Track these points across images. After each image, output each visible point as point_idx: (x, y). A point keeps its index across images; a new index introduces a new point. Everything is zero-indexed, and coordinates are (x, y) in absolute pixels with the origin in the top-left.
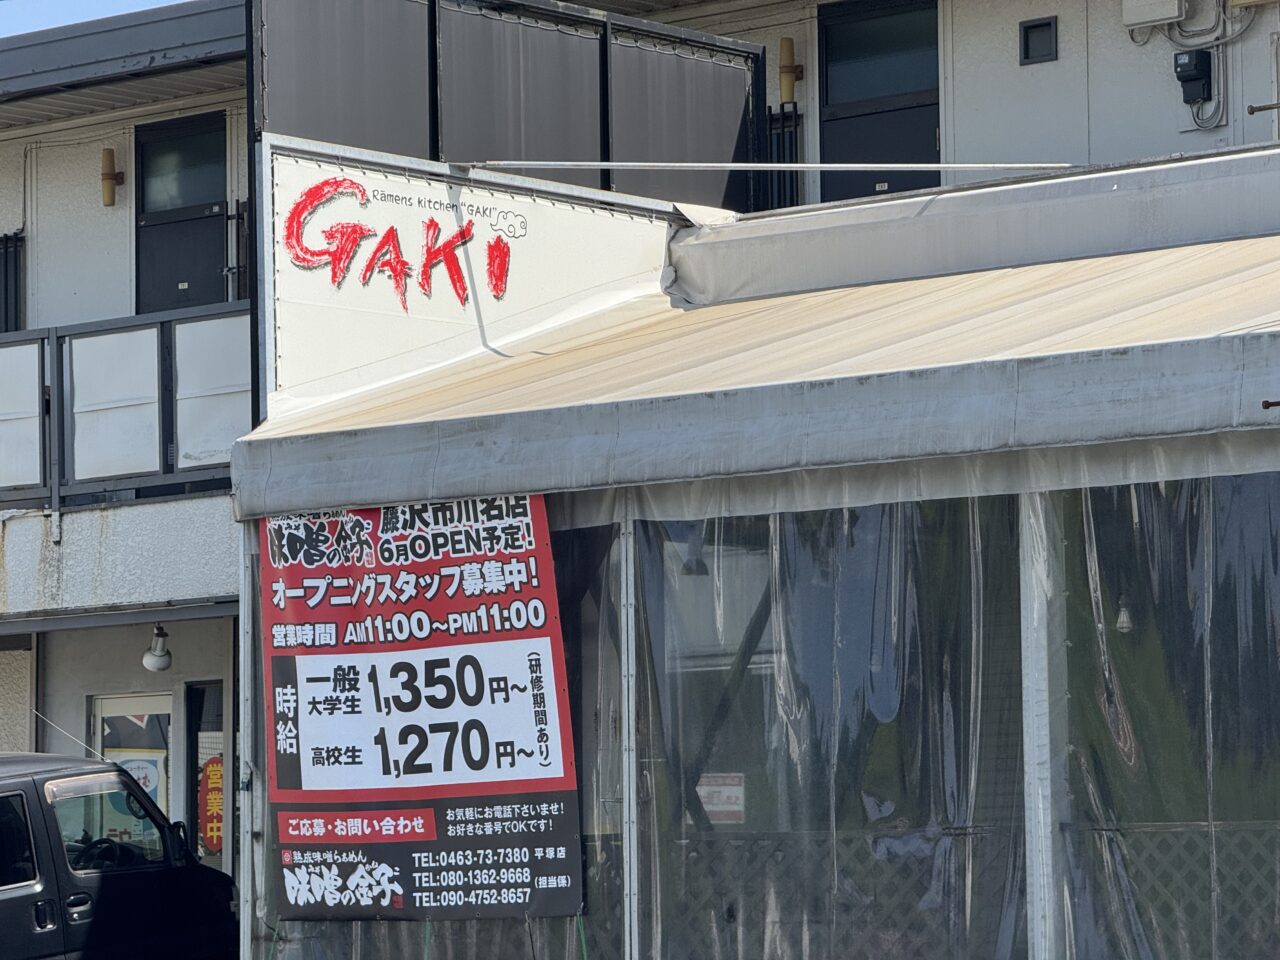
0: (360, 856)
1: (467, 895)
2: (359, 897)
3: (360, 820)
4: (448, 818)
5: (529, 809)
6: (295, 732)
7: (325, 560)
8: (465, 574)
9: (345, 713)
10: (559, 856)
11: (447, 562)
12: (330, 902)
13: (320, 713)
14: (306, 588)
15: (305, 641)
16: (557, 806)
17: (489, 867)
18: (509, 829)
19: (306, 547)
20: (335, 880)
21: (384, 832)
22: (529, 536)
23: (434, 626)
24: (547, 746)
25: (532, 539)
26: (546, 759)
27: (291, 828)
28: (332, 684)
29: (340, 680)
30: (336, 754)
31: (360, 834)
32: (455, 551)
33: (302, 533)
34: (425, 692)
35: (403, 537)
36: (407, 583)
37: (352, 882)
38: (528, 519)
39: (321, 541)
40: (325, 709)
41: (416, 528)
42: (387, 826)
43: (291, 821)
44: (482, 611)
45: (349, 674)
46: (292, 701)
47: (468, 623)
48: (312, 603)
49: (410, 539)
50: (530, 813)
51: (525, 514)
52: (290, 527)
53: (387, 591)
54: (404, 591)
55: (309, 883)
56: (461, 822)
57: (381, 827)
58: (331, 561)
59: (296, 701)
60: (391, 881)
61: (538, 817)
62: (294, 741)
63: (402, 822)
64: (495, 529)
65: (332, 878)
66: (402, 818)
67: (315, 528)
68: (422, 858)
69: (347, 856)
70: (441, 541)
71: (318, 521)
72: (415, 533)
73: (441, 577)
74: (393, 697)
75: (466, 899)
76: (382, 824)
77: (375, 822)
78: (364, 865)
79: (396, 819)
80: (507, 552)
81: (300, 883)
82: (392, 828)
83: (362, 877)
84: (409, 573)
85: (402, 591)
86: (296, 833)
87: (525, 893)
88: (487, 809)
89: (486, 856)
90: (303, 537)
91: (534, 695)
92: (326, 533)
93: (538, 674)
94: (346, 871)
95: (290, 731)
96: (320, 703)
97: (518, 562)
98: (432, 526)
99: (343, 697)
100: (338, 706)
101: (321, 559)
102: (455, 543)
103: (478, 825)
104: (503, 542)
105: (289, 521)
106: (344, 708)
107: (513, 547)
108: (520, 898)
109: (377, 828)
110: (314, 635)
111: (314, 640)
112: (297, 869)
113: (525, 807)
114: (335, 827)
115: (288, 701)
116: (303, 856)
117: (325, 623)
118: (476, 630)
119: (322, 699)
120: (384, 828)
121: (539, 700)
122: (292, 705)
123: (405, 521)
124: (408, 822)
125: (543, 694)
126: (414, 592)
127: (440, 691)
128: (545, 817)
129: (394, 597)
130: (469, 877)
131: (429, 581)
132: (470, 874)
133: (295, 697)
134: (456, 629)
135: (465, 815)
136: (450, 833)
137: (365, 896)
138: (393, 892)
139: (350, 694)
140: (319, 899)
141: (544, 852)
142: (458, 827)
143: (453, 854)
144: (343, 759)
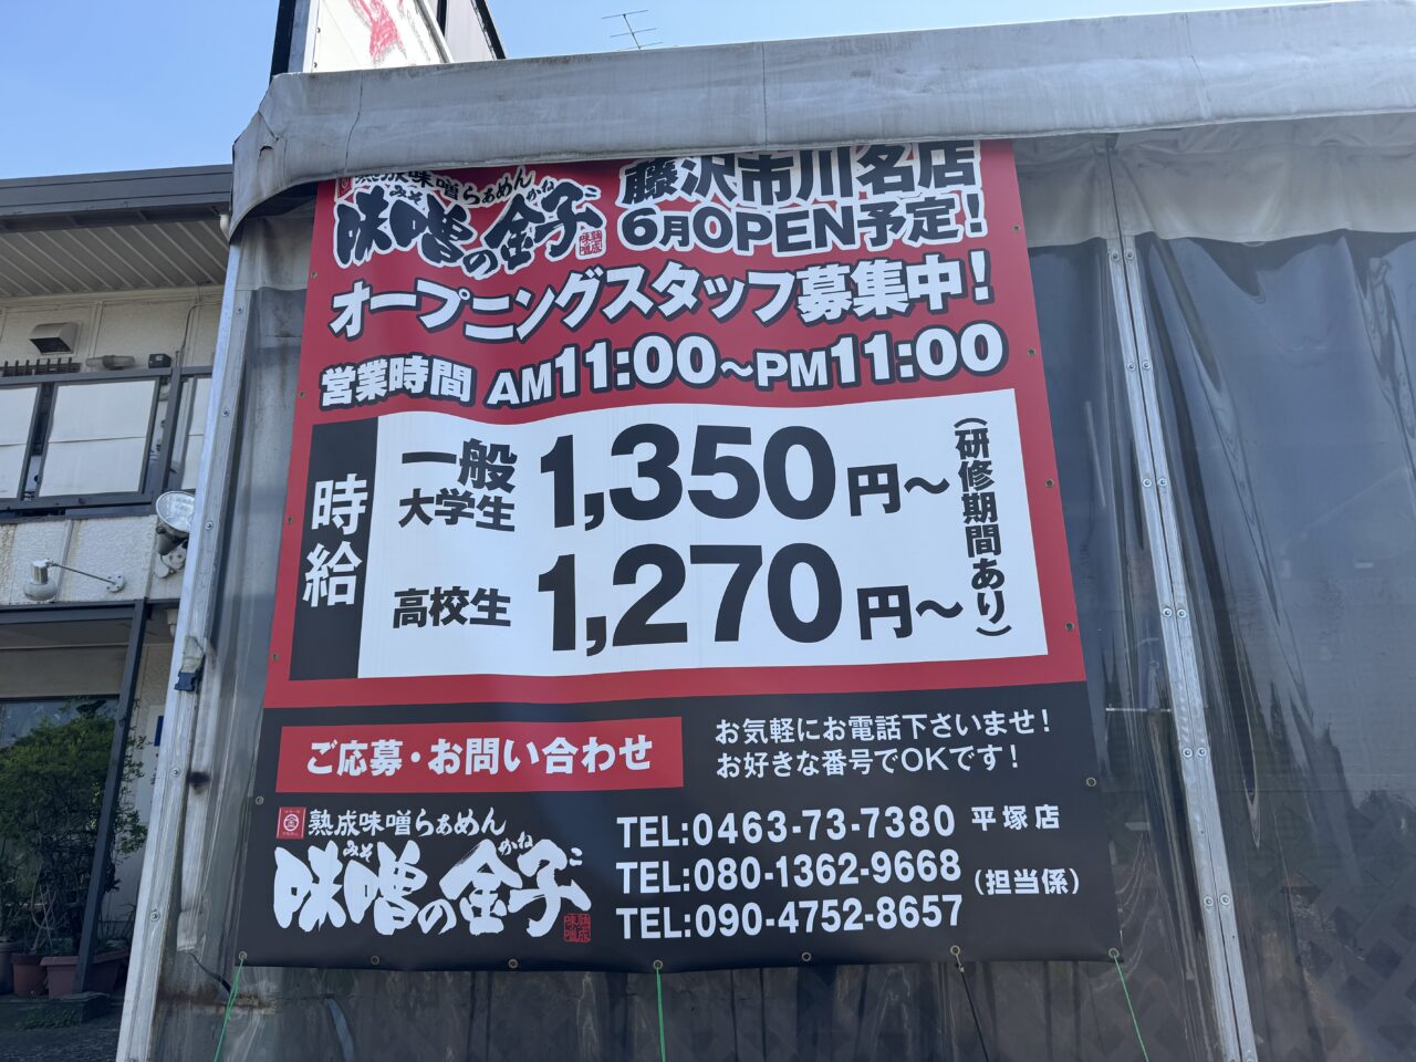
0: (489, 820)
1: (772, 910)
2: (467, 914)
3: (496, 741)
4: (721, 739)
5: (951, 722)
6: (355, 561)
7: (460, 262)
8: (807, 287)
9: (479, 524)
10: (1041, 823)
11: (765, 262)
12: (385, 925)
13: (427, 520)
14: (420, 295)
15: (408, 385)
16: (1028, 717)
17: (836, 849)
18: (896, 765)
19: (427, 230)
20: (410, 875)
21: (551, 769)
22: (975, 215)
23: (725, 367)
24: (999, 596)
25: (981, 219)
26: (995, 620)
27: (313, 760)
28: (457, 469)
29: (474, 465)
30: (456, 601)
31: (494, 770)
32: (783, 245)
33: (423, 207)
34: (690, 482)
35: (681, 204)
36: (681, 283)
37: (452, 883)
38: (976, 188)
39: (456, 233)
40: (438, 513)
41: (710, 195)
42: (558, 756)
43: (315, 746)
44: (844, 350)
45: (493, 458)
46: (356, 503)
47: (808, 370)
48: (431, 321)
49: (696, 209)
50: (954, 731)
51: (968, 180)
52: (400, 191)
53: (631, 295)
54: (671, 297)
55: (339, 880)
56: (754, 748)
57: (543, 758)
58: (471, 268)
59: (368, 503)
60: (562, 878)
61: (979, 739)
62: (351, 581)
63: (593, 747)
64: (894, 205)
65: (399, 872)
66: (593, 740)
67: (447, 210)
68: (645, 828)
69: (453, 822)
70: (754, 227)
71: (454, 203)
72: (706, 202)
73: (748, 287)
74: (614, 493)
75: (770, 922)
76: (546, 751)
77: (531, 747)
78: (497, 841)
79: (579, 741)
80: (916, 245)
81: (316, 880)
82: (569, 761)
83: (486, 869)
84: (684, 267)
85: (667, 297)
86: (328, 770)
87: (946, 908)
88: (830, 722)
89: (826, 823)
90: (426, 213)
91: (966, 498)
92: (466, 224)
93: (981, 458)
94: (441, 855)
95: (344, 560)
96: (429, 500)
97: (941, 260)
98: (739, 198)
99: (478, 495)
100: (467, 510)
101: (453, 260)
102: (784, 233)
103: (804, 756)
104: (908, 227)
105: (400, 183)
106: (479, 515)
107: (933, 234)
108: (932, 916)
109: (535, 759)
110: (430, 375)
111: (428, 385)
112: (313, 851)
113: (942, 719)
114: (429, 756)
115: (348, 504)
116: (334, 821)
117: (453, 362)
118: (823, 381)
119: (434, 492)
120: (550, 761)
121: (980, 507)
122: (356, 510)
123: (691, 179)
124: (607, 748)
125: (992, 495)
126: (691, 302)
127: (724, 486)
128: (995, 741)
129: (645, 305)
130: (777, 873)
131: (723, 287)
132: (782, 864)
133: (364, 496)
134: (771, 379)
135: (768, 734)
136: (723, 773)
137: (486, 912)
138: (566, 905)
139: (493, 494)
140: (357, 918)
141: (998, 815)
142: (748, 758)
143: (730, 818)
144: (469, 611)
